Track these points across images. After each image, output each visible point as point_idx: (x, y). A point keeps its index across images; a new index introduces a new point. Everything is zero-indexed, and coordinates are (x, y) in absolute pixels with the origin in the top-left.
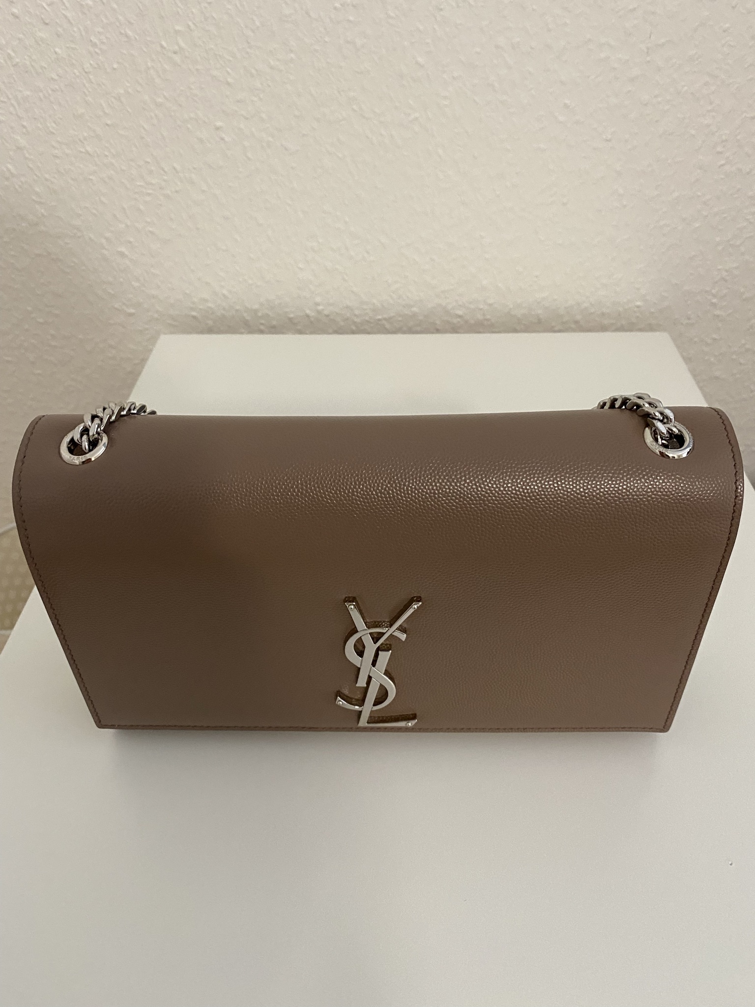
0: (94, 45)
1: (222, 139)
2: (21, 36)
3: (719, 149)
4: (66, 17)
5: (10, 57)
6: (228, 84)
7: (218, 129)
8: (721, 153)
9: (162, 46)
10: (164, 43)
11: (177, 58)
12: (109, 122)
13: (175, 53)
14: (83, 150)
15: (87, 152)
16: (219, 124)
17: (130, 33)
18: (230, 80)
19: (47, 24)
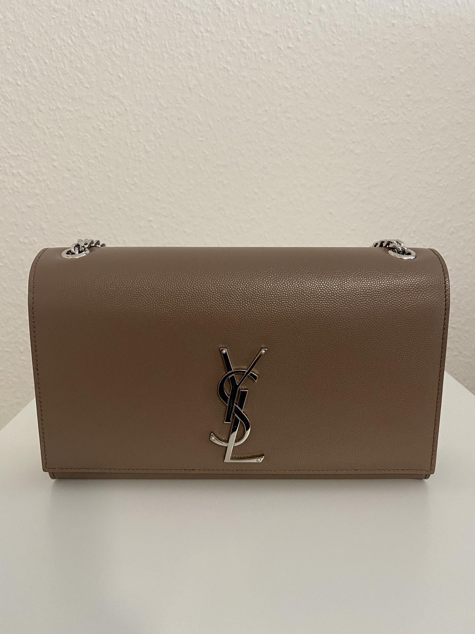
0: (91, 180)
1: (152, 226)
2: (55, 175)
3: (412, 235)
4: (80, 168)
5: (48, 185)
6: (158, 200)
7: (150, 221)
8: (413, 237)
9: (126, 182)
10: (127, 180)
11: (132, 187)
12: (92, 216)
13: (132, 184)
14: (75, 230)
15: (79, 232)
16: (151, 219)
17: (110, 175)
18: (159, 198)
19: (69, 170)
